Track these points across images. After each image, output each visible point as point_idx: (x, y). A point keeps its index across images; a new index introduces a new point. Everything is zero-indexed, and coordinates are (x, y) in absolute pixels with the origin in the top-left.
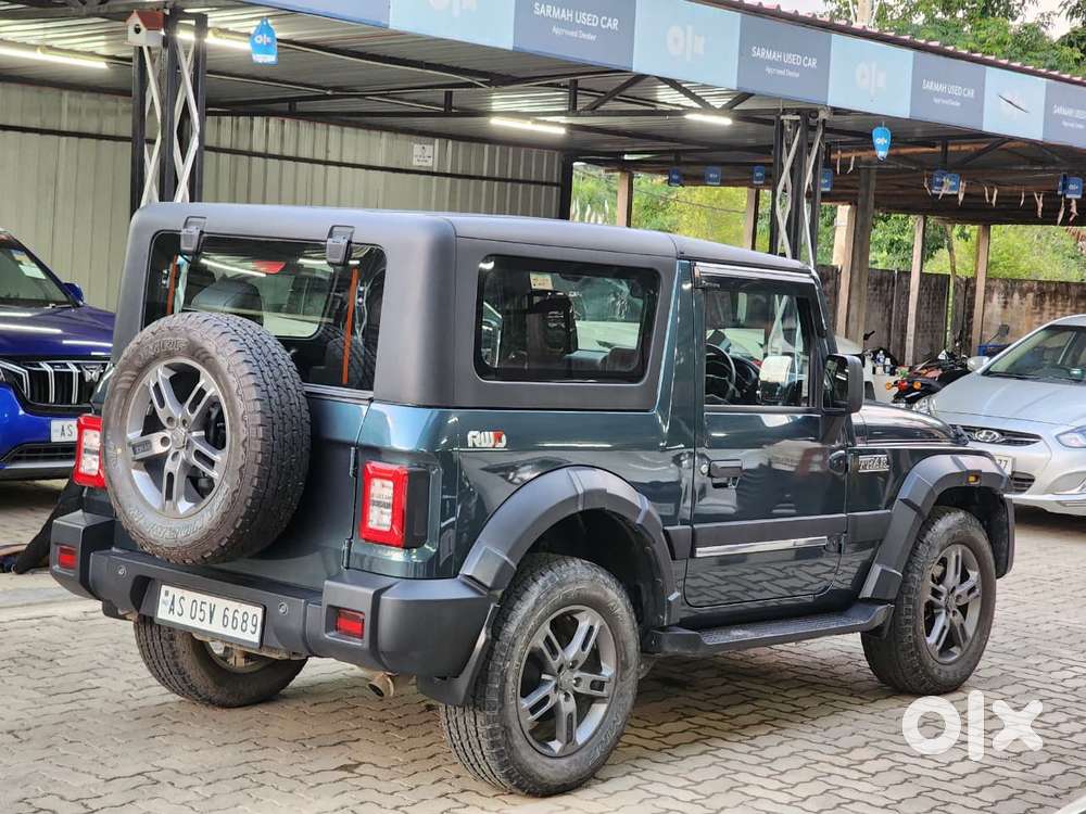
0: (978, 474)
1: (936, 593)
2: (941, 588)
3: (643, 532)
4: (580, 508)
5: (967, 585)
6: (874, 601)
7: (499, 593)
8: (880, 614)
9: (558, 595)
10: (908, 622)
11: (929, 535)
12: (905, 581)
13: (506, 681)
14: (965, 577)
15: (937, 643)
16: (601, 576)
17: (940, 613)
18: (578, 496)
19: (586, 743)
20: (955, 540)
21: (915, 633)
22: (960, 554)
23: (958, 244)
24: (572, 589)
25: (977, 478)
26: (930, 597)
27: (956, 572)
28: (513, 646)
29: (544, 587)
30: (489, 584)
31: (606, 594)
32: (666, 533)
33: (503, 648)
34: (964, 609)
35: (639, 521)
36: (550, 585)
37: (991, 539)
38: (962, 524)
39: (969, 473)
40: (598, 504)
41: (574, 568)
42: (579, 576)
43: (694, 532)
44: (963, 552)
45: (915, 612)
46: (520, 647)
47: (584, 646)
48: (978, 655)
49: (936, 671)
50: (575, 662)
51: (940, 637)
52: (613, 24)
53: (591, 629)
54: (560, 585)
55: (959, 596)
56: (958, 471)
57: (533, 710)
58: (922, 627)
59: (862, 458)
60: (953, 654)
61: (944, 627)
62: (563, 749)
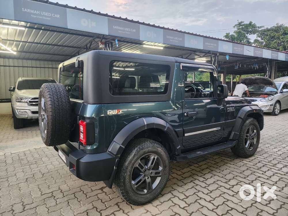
0: (256, 110)
1: (247, 136)
2: (248, 135)
3: (167, 132)
4: (146, 128)
5: (254, 134)
6: (233, 140)
7: (119, 156)
8: (234, 143)
9: (142, 152)
10: (241, 143)
11: (245, 124)
12: (240, 135)
13: (125, 179)
14: (253, 132)
15: (248, 147)
16: (156, 145)
17: (248, 140)
18: (145, 125)
19: (156, 188)
20: (251, 124)
21: (243, 146)
22: (252, 127)
23: (237, 78)
24: (146, 150)
25: (256, 111)
26: (246, 137)
27: (251, 131)
28: (127, 169)
29: (137, 151)
30: (115, 154)
31: (157, 149)
32: (175, 131)
33: (124, 170)
34: (253, 139)
35: (165, 130)
36: (139, 150)
37: (259, 123)
38: (252, 121)
39: (254, 110)
40: (152, 127)
41: (147, 144)
42: (149, 146)
43: (184, 130)
44: (253, 127)
45: (243, 141)
46: (129, 168)
47: (152, 164)
48: (257, 148)
49: (248, 153)
50: (150, 168)
51: (248, 146)
52: (181, 39)
53: (154, 159)
54: (142, 149)
55: (252, 136)
56: (251, 109)
57: (137, 184)
58: (244, 144)
59: (228, 108)
60: (251, 148)
61: (249, 143)
62: (147, 192)
